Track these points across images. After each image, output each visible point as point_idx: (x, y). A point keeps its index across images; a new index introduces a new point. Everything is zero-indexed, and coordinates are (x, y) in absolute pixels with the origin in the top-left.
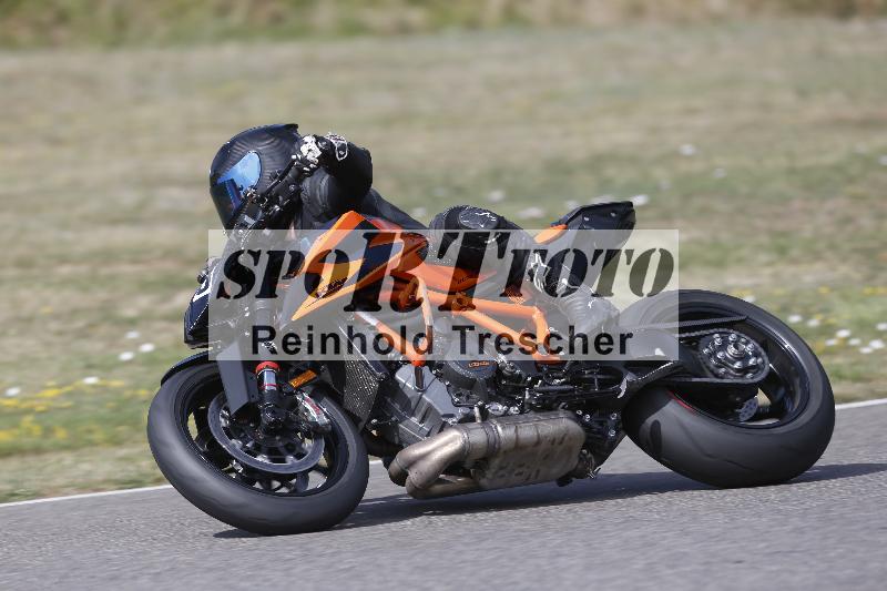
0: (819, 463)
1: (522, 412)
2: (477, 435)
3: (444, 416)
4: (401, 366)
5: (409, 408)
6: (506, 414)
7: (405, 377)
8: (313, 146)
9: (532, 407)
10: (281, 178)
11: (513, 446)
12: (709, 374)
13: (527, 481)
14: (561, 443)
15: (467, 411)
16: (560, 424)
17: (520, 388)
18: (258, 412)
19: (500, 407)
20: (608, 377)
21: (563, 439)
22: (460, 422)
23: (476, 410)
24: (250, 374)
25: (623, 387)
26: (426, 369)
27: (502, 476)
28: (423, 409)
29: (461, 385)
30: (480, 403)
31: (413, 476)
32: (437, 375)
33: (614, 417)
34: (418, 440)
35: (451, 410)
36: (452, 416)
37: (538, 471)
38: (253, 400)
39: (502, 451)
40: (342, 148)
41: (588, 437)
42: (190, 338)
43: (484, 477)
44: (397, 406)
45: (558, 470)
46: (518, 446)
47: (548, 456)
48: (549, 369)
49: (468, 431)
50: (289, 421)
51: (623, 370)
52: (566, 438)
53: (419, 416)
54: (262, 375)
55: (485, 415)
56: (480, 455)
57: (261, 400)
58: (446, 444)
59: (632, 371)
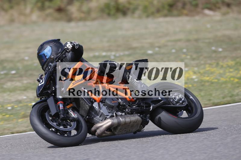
0: (200, 127)
1: (125, 114)
2: (115, 121)
3: (106, 116)
4: (94, 103)
5: (97, 113)
6: (122, 115)
7: (95, 105)
8: (70, 45)
9: (128, 113)
10: (61, 53)
11: (124, 123)
12: (172, 104)
13: (127, 133)
14: (136, 122)
15: (112, 114)
16: (136, 118)
17: (125, 108)
18: (59, 115)
19: (120, 113)
20: (147, 105)
21: (136, 121)
22: (110, 117)
23: (114, 114)
24: (56, 105)
25: (151, 108)
26: (101, 103)
27: (121, 131)
28: (100, 114)
29: (110, 108)
30: (115, 112)
31: (98, 132)
32: (104, 105)
33: (148, 115)
34: (99, 122)
35: (108, 114)
36: (108, 116)
37: (130, 130)
38: (58, 112)
39: (121, 125)
40: (77, 45)
41: (142, 121)
42: (39, 95)
43: (116, 131)
44: (93, 113)
45: (134, 130)
46: (125, 123)
47: (132, 126)
48: (132, 103)
49: (113, 119)
50: (67, 117)
51: (151, 103)
52: (137, 121)
53: (99, 116)
54: (59, 105)
55: (116, 115)
56: (116, 126)
57: (60, 112)
58: (107, 123)
59: (153, 104)
